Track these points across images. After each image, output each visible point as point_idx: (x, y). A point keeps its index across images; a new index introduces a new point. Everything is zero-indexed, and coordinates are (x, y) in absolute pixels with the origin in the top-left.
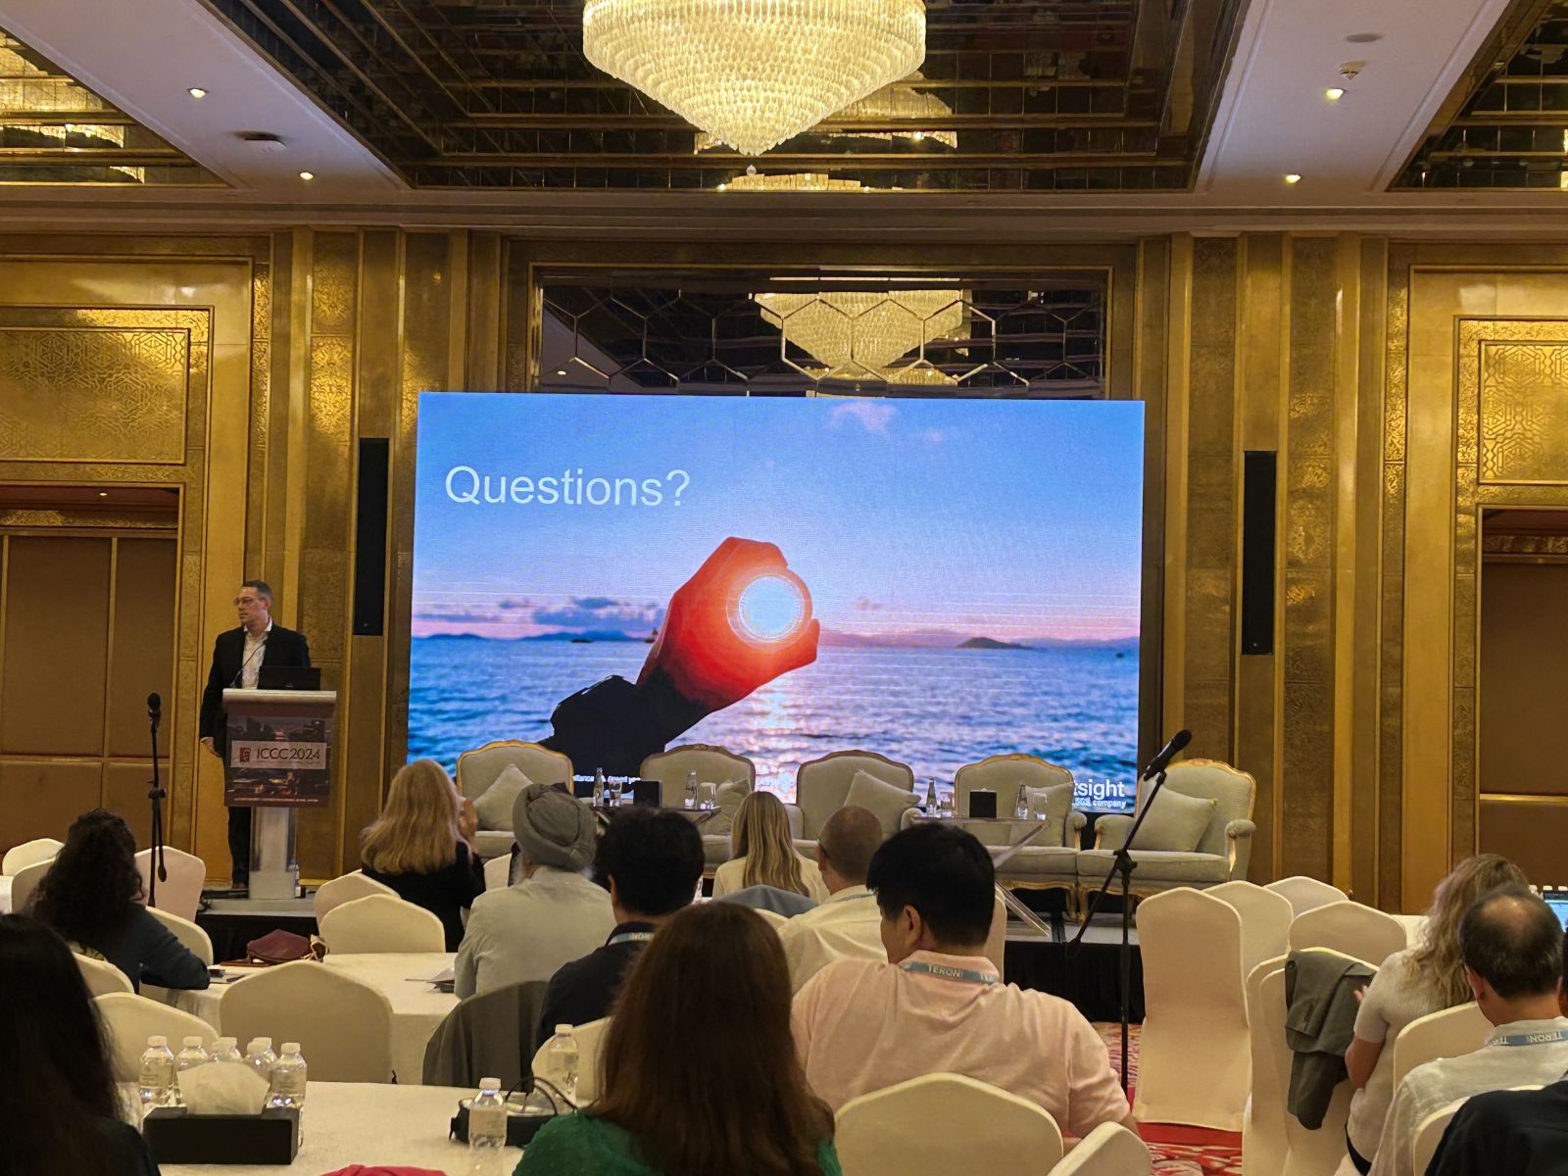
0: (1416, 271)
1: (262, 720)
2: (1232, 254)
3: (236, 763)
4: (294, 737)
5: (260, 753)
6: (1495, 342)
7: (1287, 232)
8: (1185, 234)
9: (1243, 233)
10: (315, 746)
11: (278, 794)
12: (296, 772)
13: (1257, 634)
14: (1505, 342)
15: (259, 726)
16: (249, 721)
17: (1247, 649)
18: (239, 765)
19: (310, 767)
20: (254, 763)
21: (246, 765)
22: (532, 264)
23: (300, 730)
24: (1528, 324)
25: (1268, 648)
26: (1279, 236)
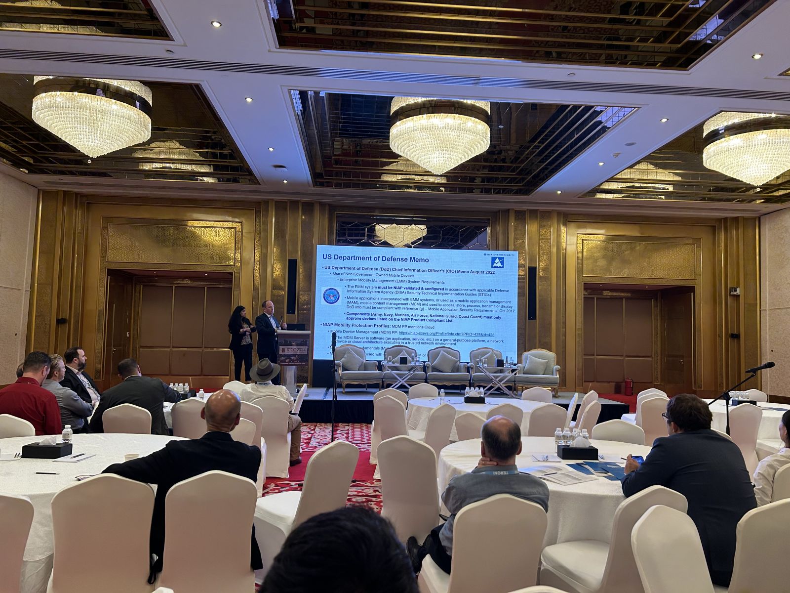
0: (568, 221)
1: (288, 340)
2: (525, 214)
3: (281, 352)
4: (297, 345)
5: (288, 349)
6: (586, 240)
7: (539, 209)
8: (513, 209)
9: (528, 209)
10: (304, 347)
11: (293, 362)
12: (298, 355)
13: (532, 315)
14: (589, 240)
15: (287, 341)
16: (284, 340)
17: (529, 319)
18: (282, 353)
19: (302, 354)
20: (286, 353)
21: (283, 353)
22: (335, 212)
23: (299, 342)
24: (594, 236)
25: (535, 318)
26: (537, 210)
